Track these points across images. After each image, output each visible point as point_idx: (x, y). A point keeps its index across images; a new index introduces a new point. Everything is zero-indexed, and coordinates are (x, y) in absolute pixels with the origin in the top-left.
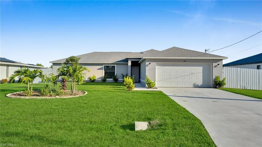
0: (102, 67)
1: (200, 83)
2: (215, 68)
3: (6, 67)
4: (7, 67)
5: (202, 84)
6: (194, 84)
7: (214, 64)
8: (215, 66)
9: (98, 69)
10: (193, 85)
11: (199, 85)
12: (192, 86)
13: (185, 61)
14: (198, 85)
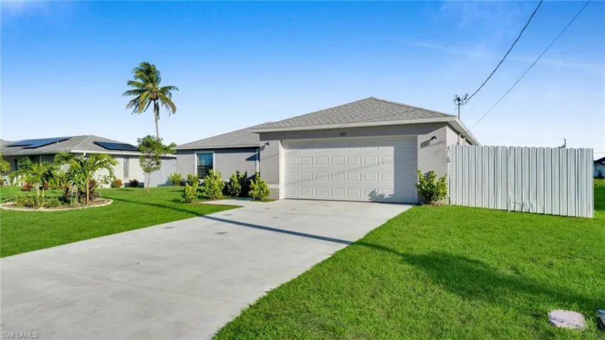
0: (254, 154)
1: (388, 190)
2: (425, 149)
3: (123, 159)
4: (126, 159)
5: (393, 193)
6: (373, 192)
7: (422, 138)
8: (425, 144)
9: (248, 159)
10: (369, 195)
11: (385, 196)
12: (368, 198)
13: (343, 132)
14: (382, 196)
